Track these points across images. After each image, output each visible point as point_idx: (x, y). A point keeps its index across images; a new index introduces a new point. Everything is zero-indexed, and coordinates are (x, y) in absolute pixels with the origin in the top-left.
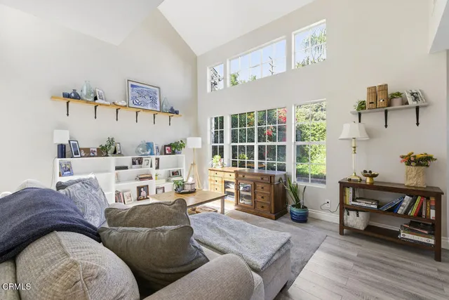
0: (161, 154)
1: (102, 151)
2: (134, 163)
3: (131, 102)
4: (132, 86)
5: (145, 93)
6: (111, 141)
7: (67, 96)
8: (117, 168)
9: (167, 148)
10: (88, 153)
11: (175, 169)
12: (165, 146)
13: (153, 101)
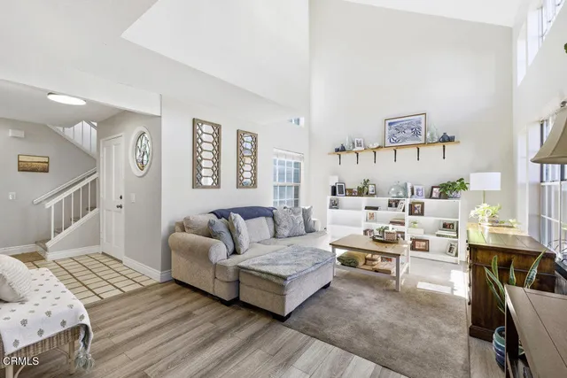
0: (426, 198)
1: (361, 192)
2: (390, 205)
3: (387, 141)
4: (390, 124)
5: (405, 126)
6: (366, 182)
7: (337, 150)
8: (367, 208)
9: (435, 189)
10: (351, 193)
11: (449, 220)
12: (433, 187)
13: (416, 132)
